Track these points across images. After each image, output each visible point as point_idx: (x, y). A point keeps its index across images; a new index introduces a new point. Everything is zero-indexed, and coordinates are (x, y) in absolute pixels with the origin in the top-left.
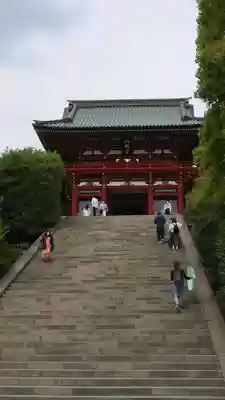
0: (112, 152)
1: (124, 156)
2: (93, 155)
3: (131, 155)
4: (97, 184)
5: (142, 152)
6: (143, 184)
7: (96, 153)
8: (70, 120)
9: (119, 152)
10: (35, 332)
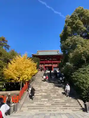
0: (45, 59)
1: (48, 60)
3: (49, 60)
4: (43, 65)
5: (51, 59)
6: (51, 65)
8: (38, 54)
9: (47, 59)
10: (40, 93)
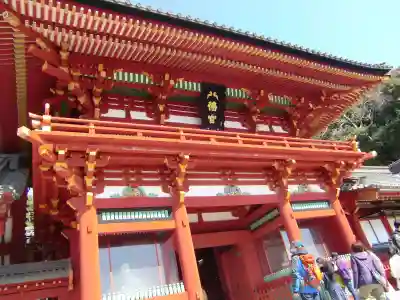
0: (173, 119)
2: (129, 119)
4: (155, 191)
6: (260, 190)
7: (135, 115)
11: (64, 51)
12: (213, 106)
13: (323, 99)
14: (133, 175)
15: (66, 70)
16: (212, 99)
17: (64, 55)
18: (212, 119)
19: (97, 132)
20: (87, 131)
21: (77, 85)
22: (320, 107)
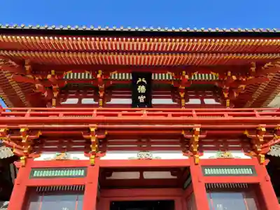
0: (114, 101)
2: (80, 104)
4: (80, 156)
6: (176, 156)
11: (27, 65)
12: (142, 89)
13: (253, 69)
14: (65, 144)
15: (31, 76)
16: (142, 83)
17: (28, 68)
18: (142, 99)
19: (32, 115)
20: (23, 115)
21: (40, 85)
22: (251, 78)
